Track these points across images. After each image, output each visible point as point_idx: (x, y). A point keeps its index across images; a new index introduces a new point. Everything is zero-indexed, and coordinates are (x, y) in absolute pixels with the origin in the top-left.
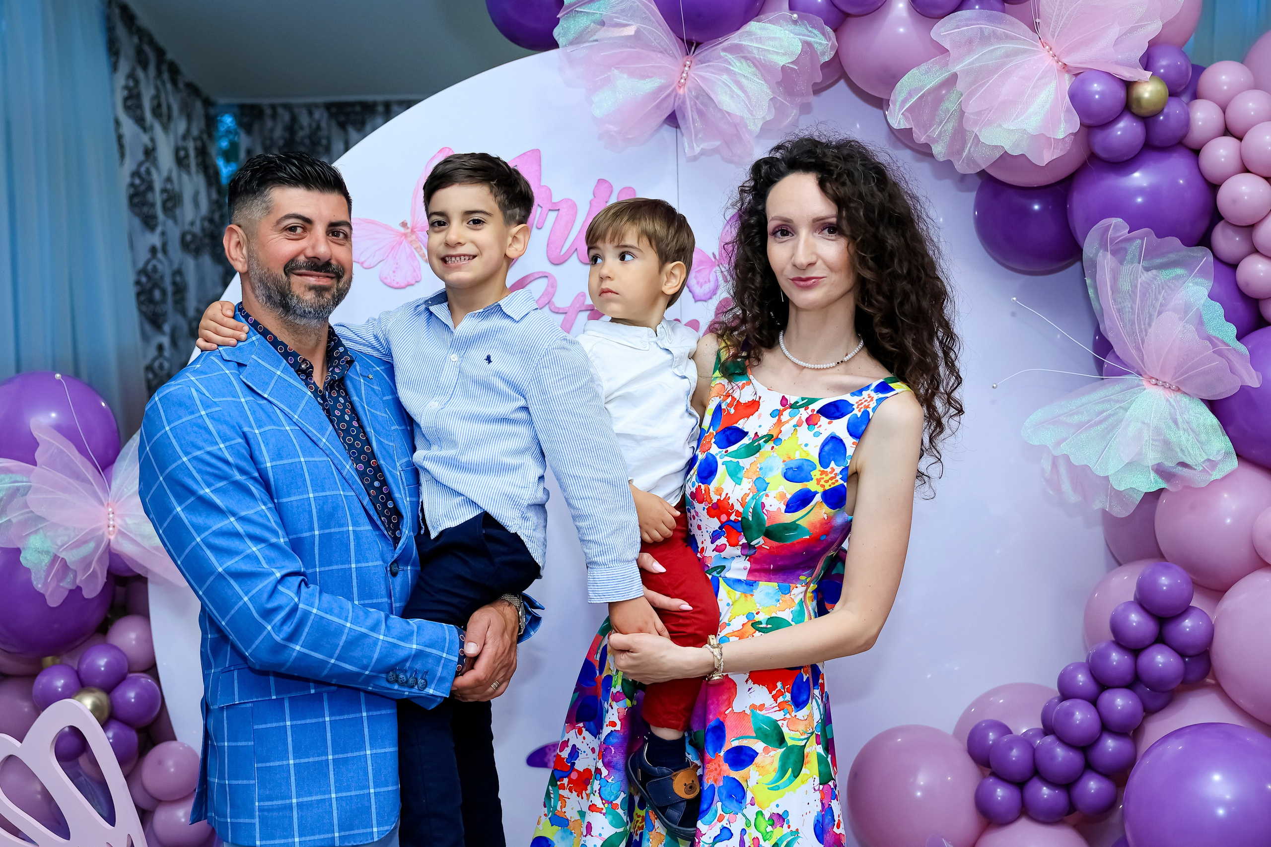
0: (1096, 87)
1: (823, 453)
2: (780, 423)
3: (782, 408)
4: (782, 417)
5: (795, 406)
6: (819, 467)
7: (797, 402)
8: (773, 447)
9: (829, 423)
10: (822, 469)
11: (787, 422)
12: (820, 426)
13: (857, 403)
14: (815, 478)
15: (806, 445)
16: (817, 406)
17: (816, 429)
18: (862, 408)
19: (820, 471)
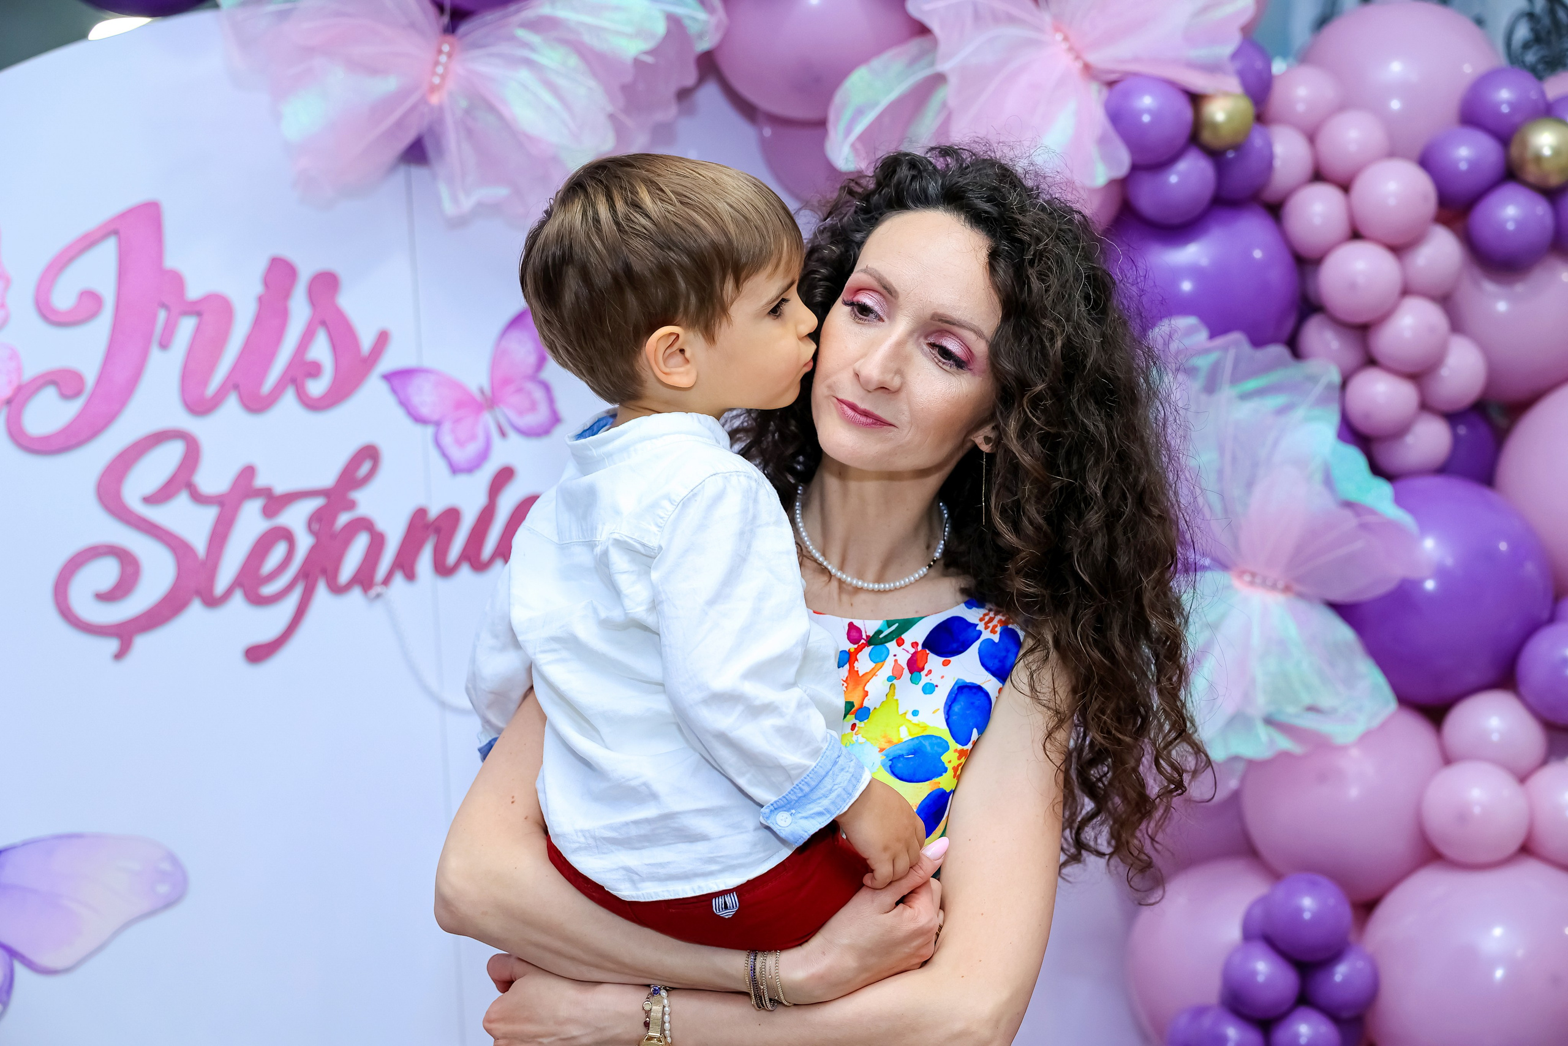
0: (1147, 101)
1: (954, 718)
2: (855, 679)
3: (852, 647)
4: (856, 664)
5: (875, 640)
6: (953, 745)
7: (879, 632)
8: (854, 726)
9: (946, 664)
10: (959, 747)
11: (873, 673)
12: (930, 672)
13: (981, 620)
14: (950, 767)
15: (915, 713)
16: (918, 633)
17: (924, 680)
18: (995, 626)
19: (956, 751)
